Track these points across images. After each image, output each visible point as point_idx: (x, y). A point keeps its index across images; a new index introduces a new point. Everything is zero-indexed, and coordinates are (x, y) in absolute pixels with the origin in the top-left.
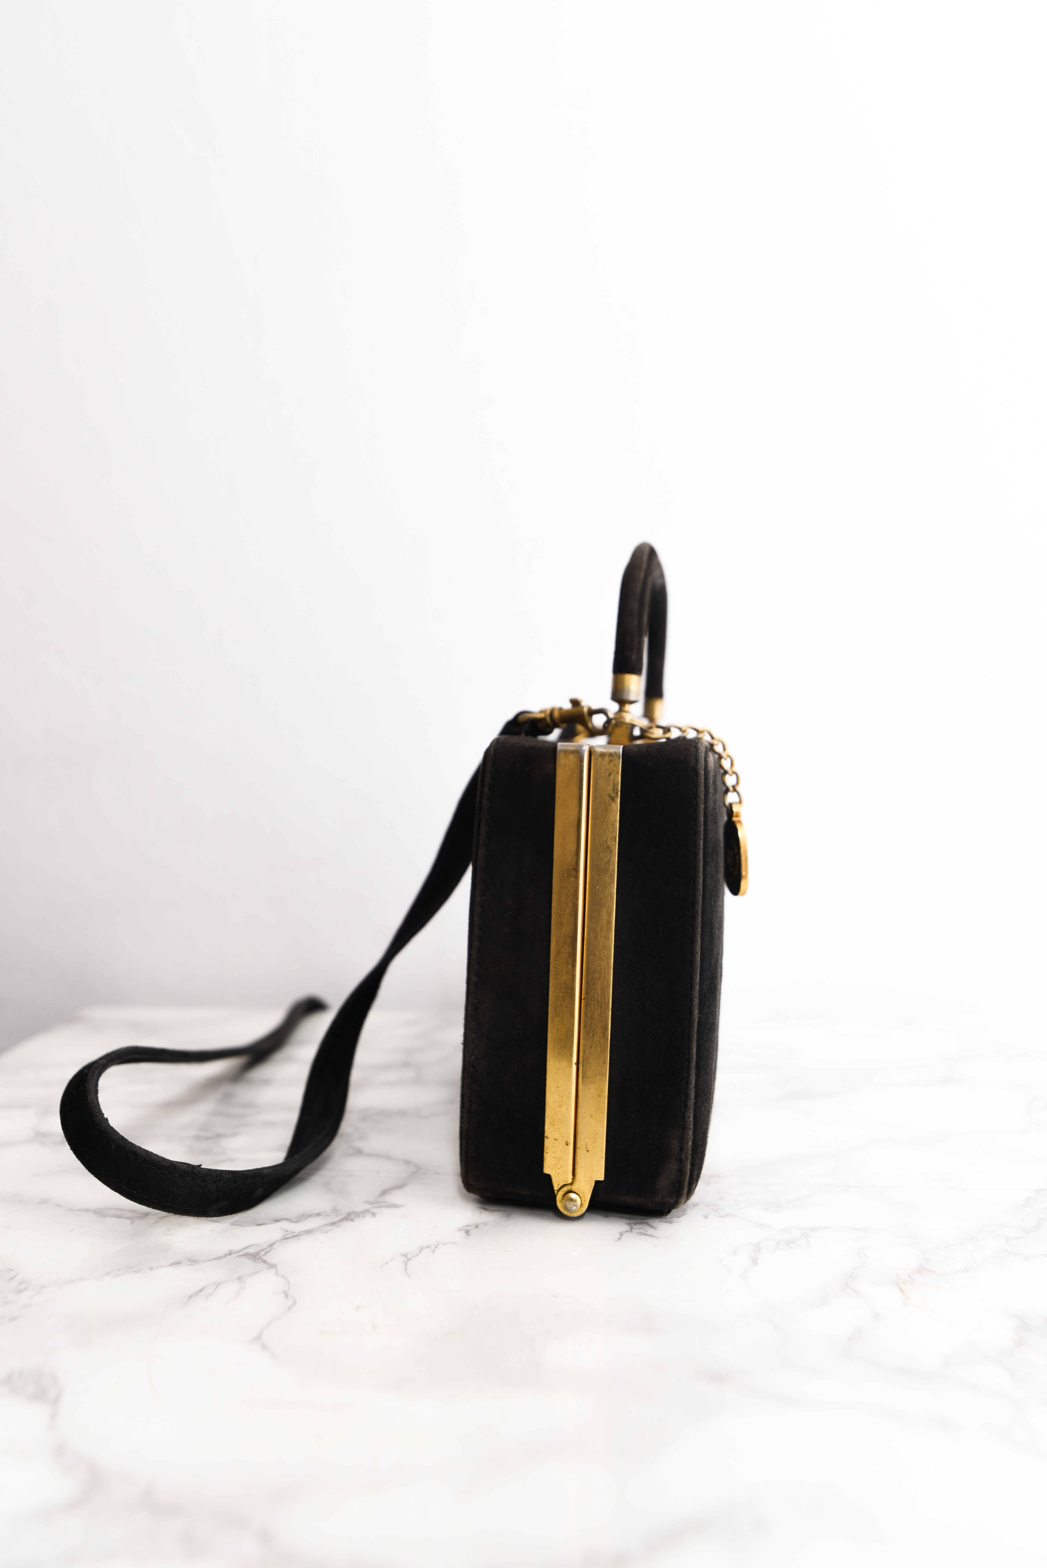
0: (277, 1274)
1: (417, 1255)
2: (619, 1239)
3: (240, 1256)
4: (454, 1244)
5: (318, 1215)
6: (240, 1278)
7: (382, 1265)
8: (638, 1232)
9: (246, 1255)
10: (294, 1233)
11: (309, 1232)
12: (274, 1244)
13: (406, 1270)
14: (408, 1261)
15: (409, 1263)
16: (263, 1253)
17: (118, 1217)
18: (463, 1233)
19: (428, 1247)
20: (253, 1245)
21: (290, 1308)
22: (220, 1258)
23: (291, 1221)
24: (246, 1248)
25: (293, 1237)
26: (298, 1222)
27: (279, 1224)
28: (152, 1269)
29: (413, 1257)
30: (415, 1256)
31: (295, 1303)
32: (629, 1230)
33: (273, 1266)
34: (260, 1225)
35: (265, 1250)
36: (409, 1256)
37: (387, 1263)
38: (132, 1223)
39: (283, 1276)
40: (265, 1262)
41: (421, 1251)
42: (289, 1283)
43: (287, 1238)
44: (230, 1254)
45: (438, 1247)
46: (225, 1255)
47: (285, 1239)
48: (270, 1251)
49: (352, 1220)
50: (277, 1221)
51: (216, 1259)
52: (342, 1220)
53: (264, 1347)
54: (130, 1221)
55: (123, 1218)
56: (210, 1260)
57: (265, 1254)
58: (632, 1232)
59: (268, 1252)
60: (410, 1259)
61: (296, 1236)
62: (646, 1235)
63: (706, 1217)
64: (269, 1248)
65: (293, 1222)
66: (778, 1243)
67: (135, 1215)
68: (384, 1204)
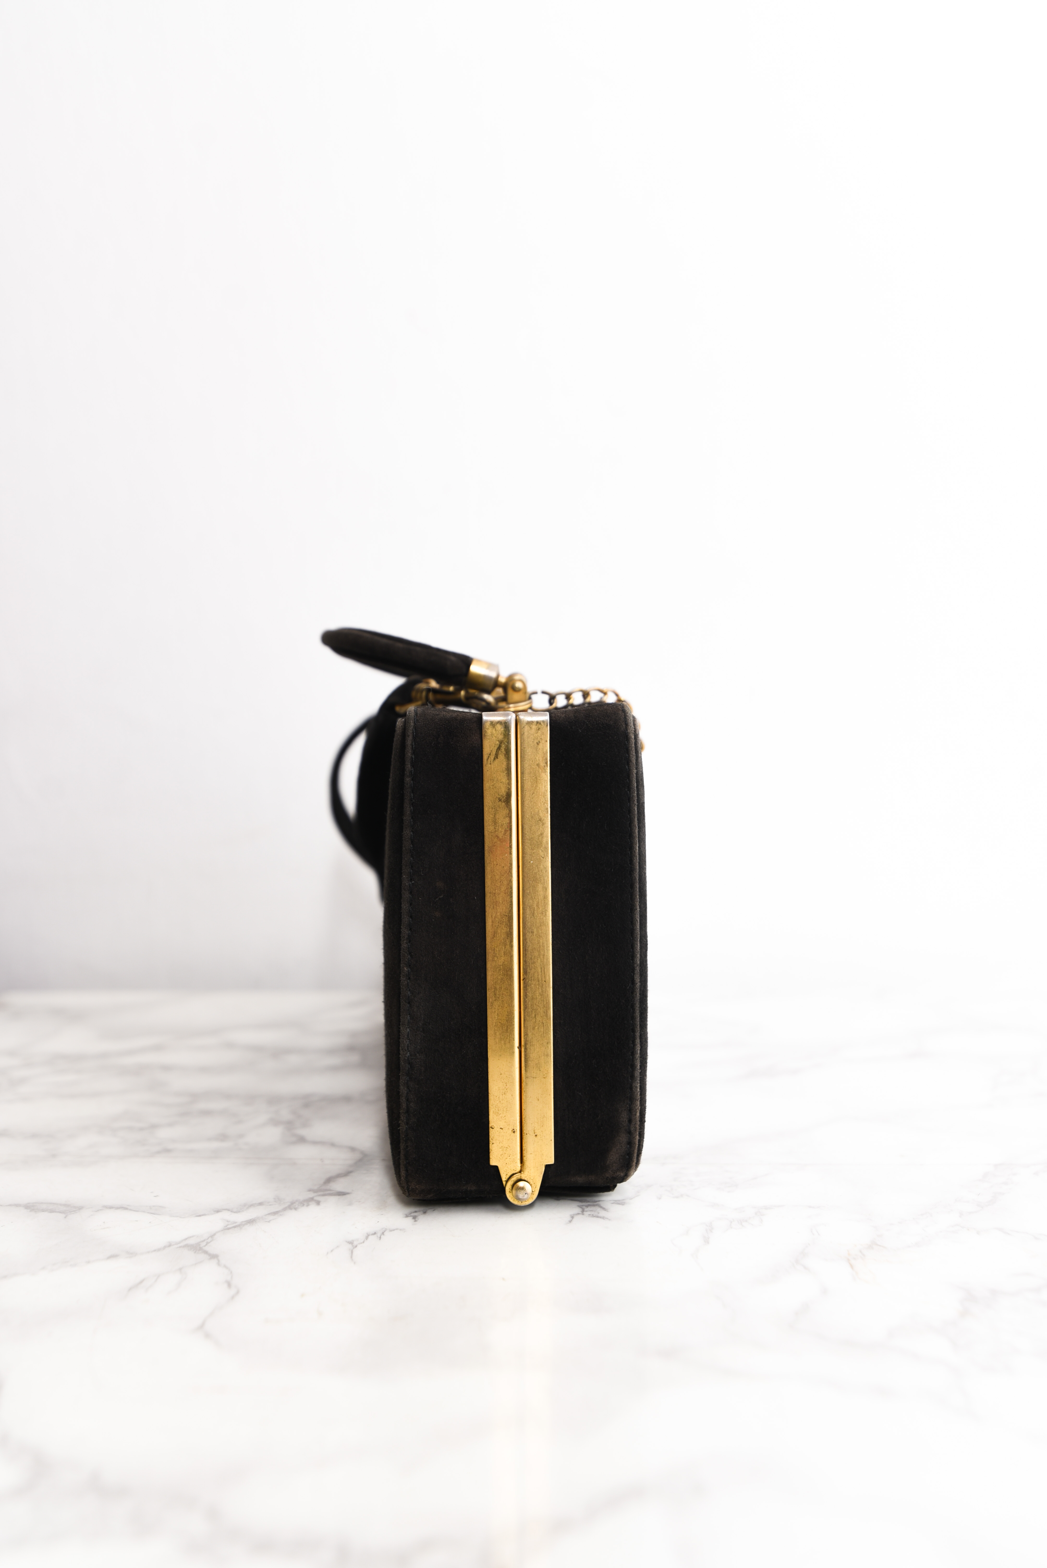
0: (219, 1264)
1: (363, 1242)
2: (570, 1221)
3: (180, 1247)
4: (401, 1230)
5: (261, 1204)
6: (180, 1270)
7: (328, 1253)
8: (589, 1215)
9: (186, 1246)
10: (236, 1223)
11: (251, 1222)
12: (215, 1234)
13: (351, 1257)
14: (354, 1248)
15: (356, 1251)
16: (204, 1243)
17: (52, 1211)
19: (375, 1233)
20: (193, 1236)
21: (233, 1297)
22: (159, 1250)
23: (232, 1211)
24: (186, 1239)
25: (235, 1227)
26: (239, 1212)
27: (220, 1215)
28: (89, 1262)
29: (359, 1244)
30: (361, 1243)
31: (238, 1292)
32: (580, 1213)
33: (214, 1257)
34: (200, 1216)
35: (206, 1241)
36: (355, 1243)
37: (332, 1251)
38: (65, 1217)
39: (225, 1267)
40: (206, 1252)
41: (367, 1238)
42: (231, 1272)
43: (229, 1229)
44: (170, 1245)
45: (385, 1233)
46: (165, 1247)
47: (226, 1229)
48: (211, 1241)
49: (296, 1209)
50: (218, 1211)
51: (155, 1251)
52: (285, 1209)
53: (207, 1336)
54: (63, 1215)
55: (56, 1212)
56: (148, 1252)
57: (206, 1245)
58: (583, 1214)
59: (209, 1243)
60: (356, 1246)
61: (239, 1226)
62: (598, 1217)
63: (660, 1199)
64: (210, 1239)
65: (235, 1212)
66: (731, 1222)
67: (69, 1209)
68: (329, 1192)
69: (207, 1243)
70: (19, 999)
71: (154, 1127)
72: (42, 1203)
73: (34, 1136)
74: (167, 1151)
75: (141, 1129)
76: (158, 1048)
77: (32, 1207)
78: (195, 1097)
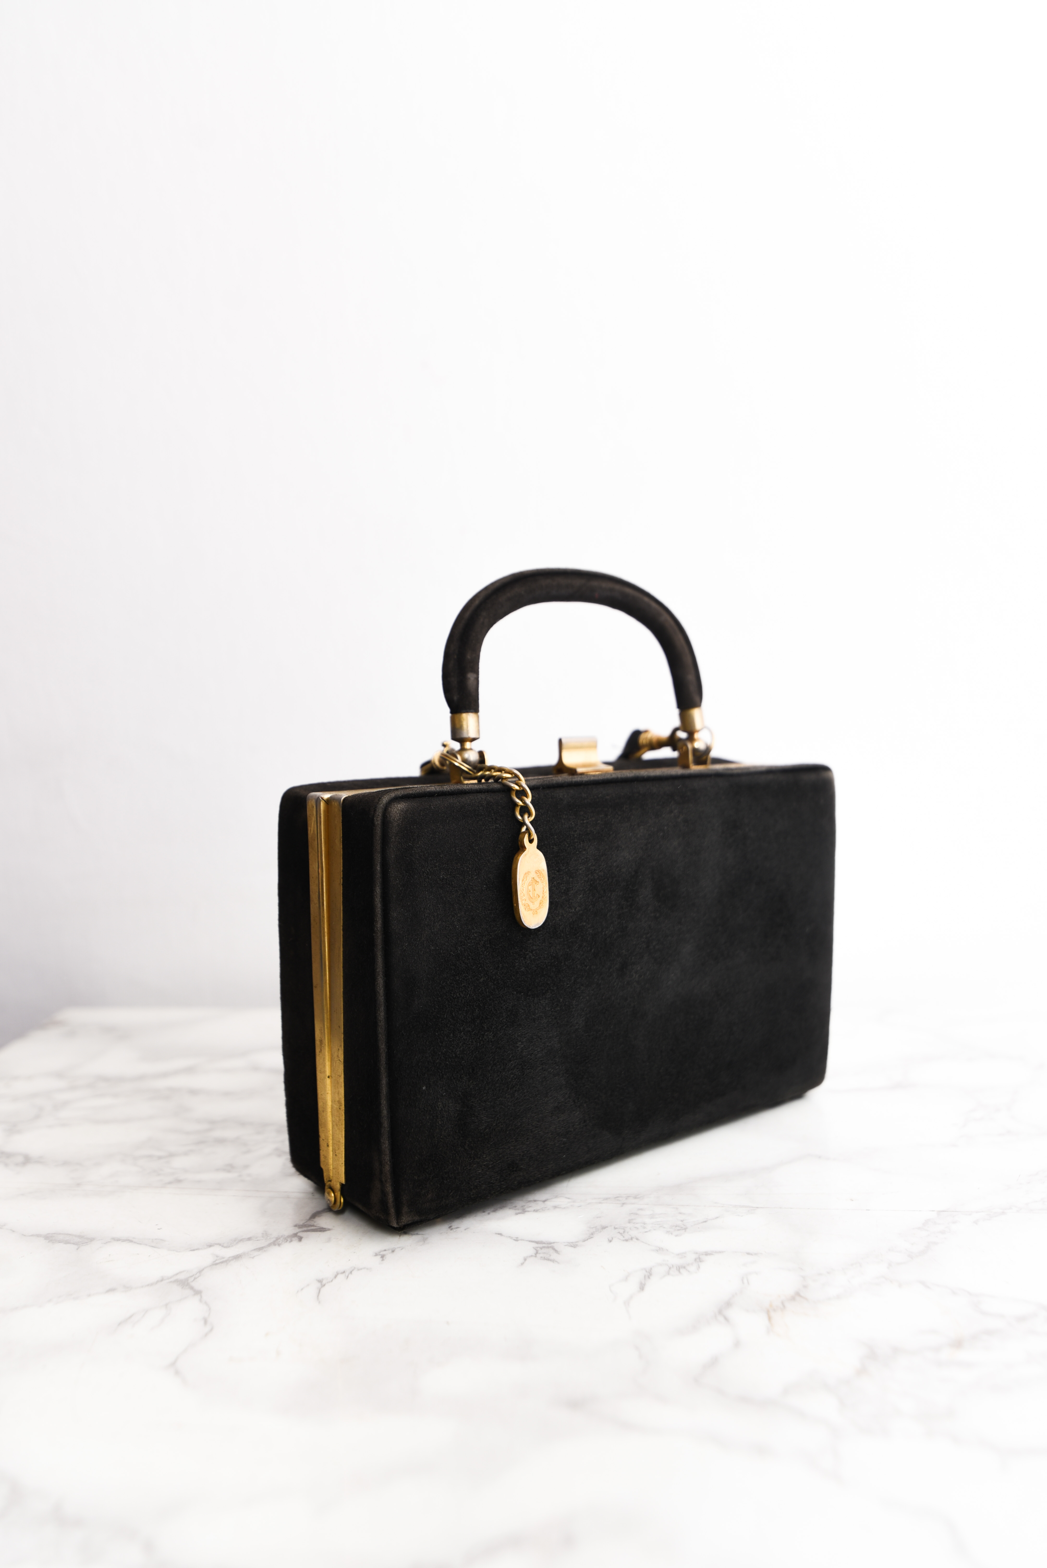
0: (201, 1300)
1: (332, 1281)
2: (522, 1264)
3: (171, 1282)
4: (367, 1269)
5: (249, 1239)
6: (166, 1305)
7: (298, 1292)
8: (542, 1257)
9: (176, 1281)
10: (223, 1258)
11: (237, 1257)
12: (203, 1270)
13: (318, 1296)
14: (322, 1287)
15: (323, 1290)
16: (193, 1279)
17: (67, 1242)
18: (379, 1257)
19: (344, 1272)
20: (184, 1271)
21: (206, 1335)
22: (152, 1284)
23: (223, 1246)
24: (177, 1274)
25: (222, 1262)
26: (229, 1247)
27: (211, 1250)
28: (89, 1295)
29: (328, 1283)
30: (330, 1282)
31: (211, 1330)
32: (534, 1255)
33: (198, 1293)
34: (194, 1250)
35: (194, 1277)
36: (324, 1282)
37: (302, 1289)
38: (77, 1249)
39: (206, 1303)
40: (192, 1288)
41: (336, 1277)
42: (210, 1309)
43: (217, 1264)
44: (162, 1280)
45: (353, 1272)
46: (157, 1282)
47: (215, 1264)
48: (198, 1277)
49: (279, 1245)
50: (210, 1246)
51: (148, 1285)
52: (269, 1245)
53: (177, 1373)
54: (76, 1247)
55: (70, 1243)
56: (142, 1287)
57: (194, 1280)
58: (536, 1256)
59: (197, 1278)
60: (324, 1285)
61: (226, 1262)
62: (548, 1260)
63: (610, 1241)
64: (198, 1274)
65: (225, 1247)
66: (670, 1268)
67: (82, 1240)
68: (313, 1228)
69: (195, 1279)
70: (75, 1016)
71: (171, 1155)
72: (60, 1234)
73: (65, 1163)
74: (179, 1181)
75: (160, 1158)
76: (189, 1070)
77: (50, 1238)
78: (213, 1123)
